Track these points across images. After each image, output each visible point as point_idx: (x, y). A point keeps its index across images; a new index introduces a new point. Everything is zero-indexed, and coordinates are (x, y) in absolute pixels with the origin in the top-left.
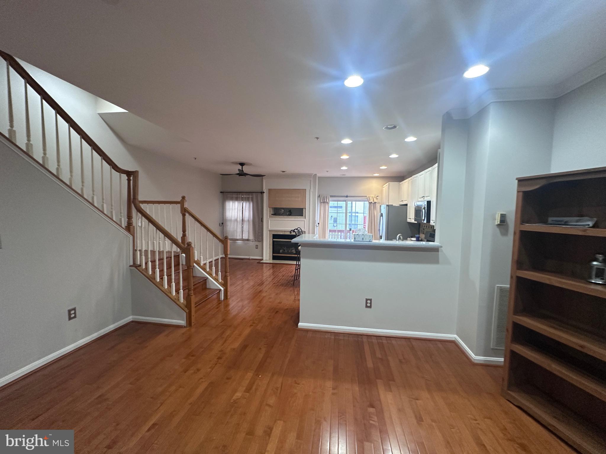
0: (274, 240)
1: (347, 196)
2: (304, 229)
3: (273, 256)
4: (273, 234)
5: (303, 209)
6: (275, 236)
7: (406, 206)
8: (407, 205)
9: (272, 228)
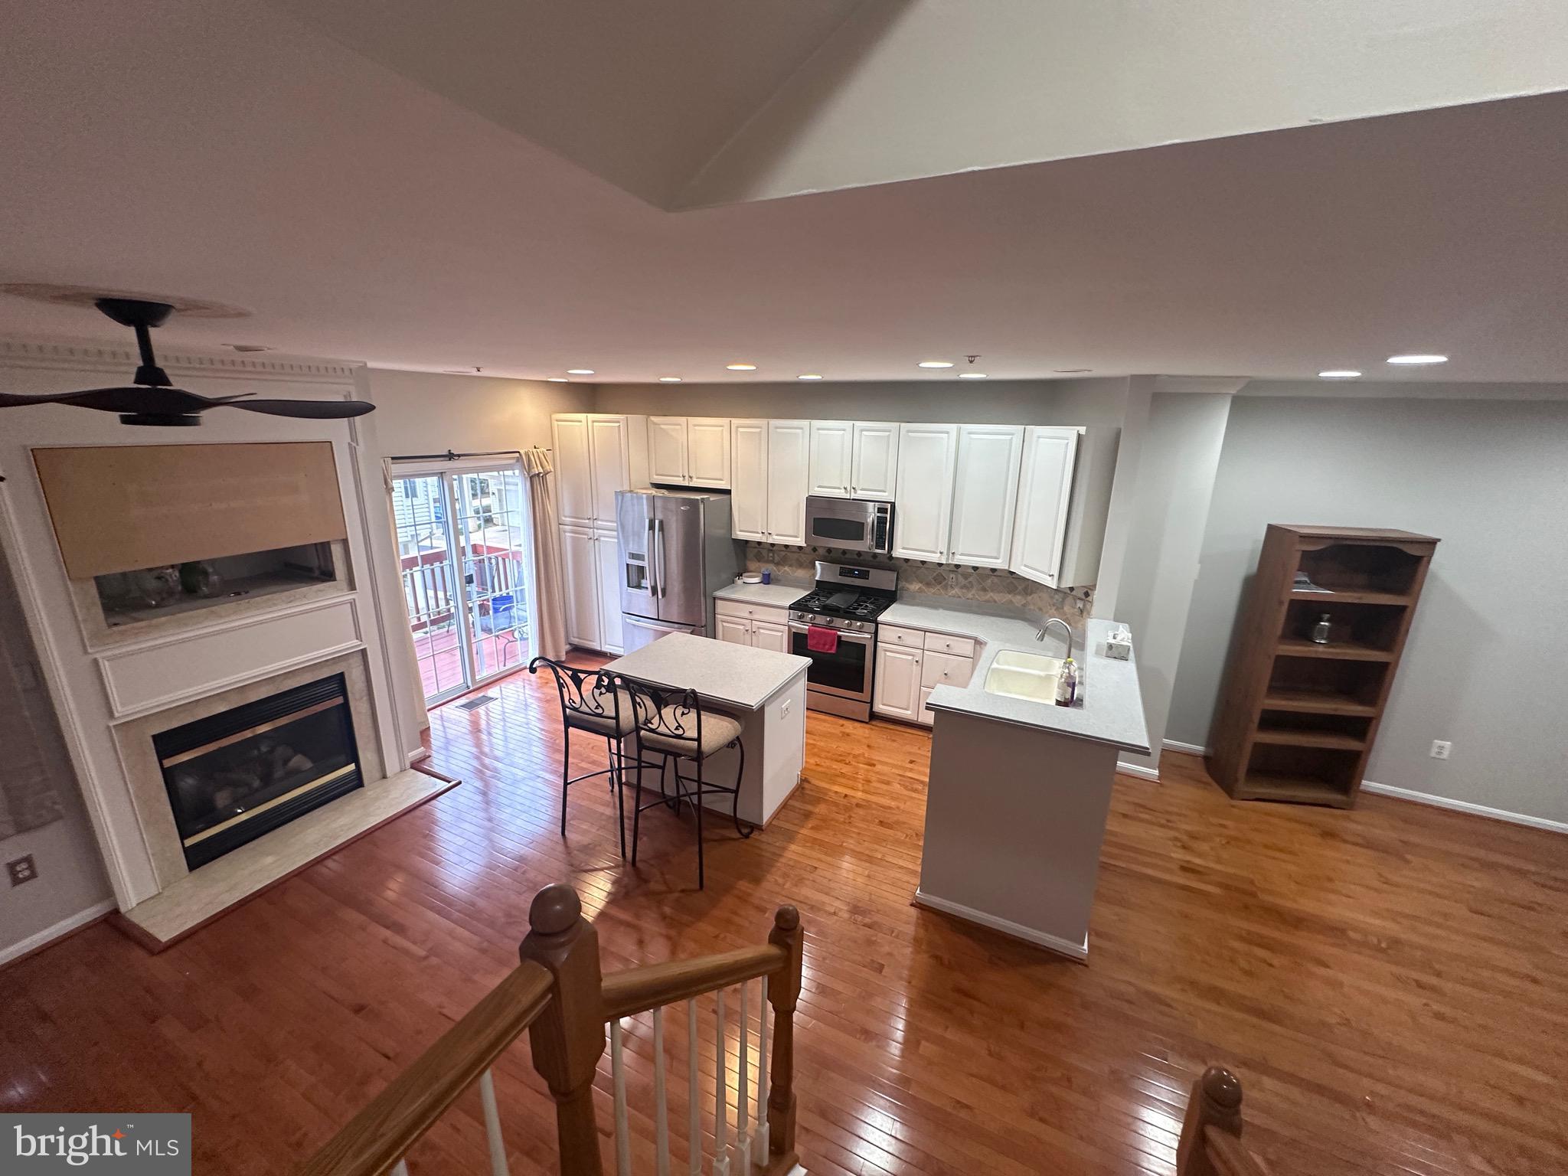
0: (168, 763)
1: (450, 456)
2: (359, 637)
3: (186, 850)
4: (154, 737)
5: (328, 543)
6: (167, 743)
7: (729, 496)
8: (728, 492)
9: (138, 707)
